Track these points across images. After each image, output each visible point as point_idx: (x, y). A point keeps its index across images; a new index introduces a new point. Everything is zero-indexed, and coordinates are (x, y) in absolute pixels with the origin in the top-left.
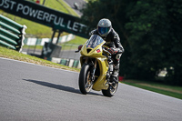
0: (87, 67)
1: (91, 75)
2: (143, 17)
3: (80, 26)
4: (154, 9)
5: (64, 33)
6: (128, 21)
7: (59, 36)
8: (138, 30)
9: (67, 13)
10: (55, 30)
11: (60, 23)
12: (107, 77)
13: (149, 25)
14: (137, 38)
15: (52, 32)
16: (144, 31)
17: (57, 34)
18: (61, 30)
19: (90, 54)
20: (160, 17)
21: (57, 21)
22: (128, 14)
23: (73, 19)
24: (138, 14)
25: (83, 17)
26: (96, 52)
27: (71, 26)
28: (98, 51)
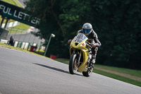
0: (75, 55)
1: (77, 61)
2: (73, 10)
3: (24, 15)
4: (81, 4)
5: (11, 20)
6: (62, 13)
7: (7, 22)
8: (69, 20)
9: (14, 4)
10: (3, 18)
11: (8, 12)
12: (87, 63)
13: (78, 17)
14: (68, 26)
15: (1, 19)
16: (73, 21)
17: (5, 21)
18: (9, 18)
19: (77, 47)
20: (86, 10)
21: (6, 11)
22: (62, 7)
23: (19, 9)
24: (69, 8)
25: (26, 8)
26: (81, 45)
27: (17, 14)
28: (83, 44)
